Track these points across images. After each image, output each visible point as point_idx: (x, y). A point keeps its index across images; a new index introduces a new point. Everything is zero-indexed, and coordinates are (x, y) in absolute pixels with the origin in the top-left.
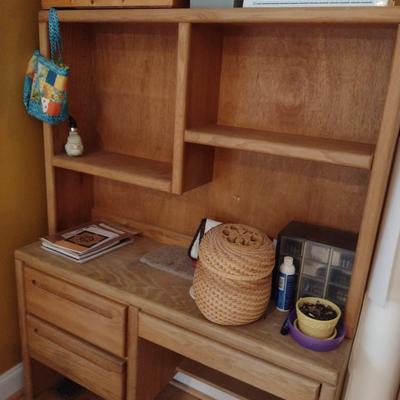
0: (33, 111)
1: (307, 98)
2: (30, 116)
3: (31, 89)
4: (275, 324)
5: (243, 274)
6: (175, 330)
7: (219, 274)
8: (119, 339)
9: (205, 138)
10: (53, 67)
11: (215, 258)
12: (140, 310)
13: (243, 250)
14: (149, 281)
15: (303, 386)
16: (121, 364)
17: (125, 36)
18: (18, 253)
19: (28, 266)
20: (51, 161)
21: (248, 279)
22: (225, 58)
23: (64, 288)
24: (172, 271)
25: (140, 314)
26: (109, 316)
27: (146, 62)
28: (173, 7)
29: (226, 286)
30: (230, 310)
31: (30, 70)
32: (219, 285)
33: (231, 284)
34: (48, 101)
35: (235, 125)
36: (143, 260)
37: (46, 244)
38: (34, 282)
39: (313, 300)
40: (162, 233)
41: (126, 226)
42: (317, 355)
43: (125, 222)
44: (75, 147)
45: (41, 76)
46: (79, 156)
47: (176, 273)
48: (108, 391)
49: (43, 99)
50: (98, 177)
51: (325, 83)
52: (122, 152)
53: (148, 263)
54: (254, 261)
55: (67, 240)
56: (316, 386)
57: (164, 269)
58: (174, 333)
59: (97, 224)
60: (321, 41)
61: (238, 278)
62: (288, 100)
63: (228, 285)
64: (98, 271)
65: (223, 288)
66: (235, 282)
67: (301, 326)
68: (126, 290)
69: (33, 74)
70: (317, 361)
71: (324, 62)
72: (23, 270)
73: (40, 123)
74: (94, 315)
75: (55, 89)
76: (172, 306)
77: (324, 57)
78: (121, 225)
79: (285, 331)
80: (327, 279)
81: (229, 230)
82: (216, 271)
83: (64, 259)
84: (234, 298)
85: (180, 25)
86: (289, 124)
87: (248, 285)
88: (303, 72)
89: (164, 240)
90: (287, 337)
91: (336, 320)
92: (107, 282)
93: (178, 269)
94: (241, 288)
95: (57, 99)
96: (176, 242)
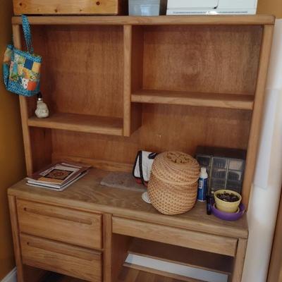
0: (13, 88)
1: (201, 70)
2: (9, 92)
3: (9, 72)
4: (201, 210)
5: (185, 181)
6: (140, 224)
7: (171, 183)
8: (98, 238)
9: (145, 99)
10: (30, 57)
11: (167, 173)
12: (112, 215)
13: (183, 166)
14: (113, 196)
15: (228, 243)
16: (100, 254)
17: (71, 32)
18: (10, 191)
19: (19, 199)
20: (26, 123)
21: (189, 183)
22: (146, 46)
23: (51, 210)
24: (125, 188)
25: (113, 218)
26: (90, 223)
27: (89, 50)
28: (118, 15)
29: (175, 190)
30: (178, 205)
31: (6, 59)
32: (170, 190)
33: (178, 188)
34: (27, 81)
35: (155, 88)
36: (102, 183)
37: (31, 182)
38: (25, 209)
39: (222, 192)
40: (108, 165)
41: (80, 163)
42: (233, 223)
43: (78, 160)
44: (44, 111)
45: (19, 63)
46: (47, 117)
47: (129, 189)
48: (90, 275)
49: (23, 80)
50: (55, 129)
51: (212, 60)
52: (74, 112)
53: (107, 185)
54: (191, 172)
55: (45, 177)
56: (236, 241)
57: (120, 187)
58: (139, 226)
59: (60, 163)
60: (209, 33)
61: (183, 184)
62: (190, 71)
63: (176, 189)
64: (76, 194)
65: (173, 191)
66: (181, 186)
67: (219, 207)
68: (100, 204)
69: (9, 62)
70: (234, 226)
71: (211, 47)
72: (15, 202)
73: (17, 96)
74: (77, 224)
75: (33, 72)
76: (135, 209)
77: (211, 43)
78: (76, 163)
79: (209, 212)
80: (226, 178)
81: (170, 155)
82: (168, 182)
83: (48, 190)
84: (180, 196)
85: (124, 27)
86: (190, 86)
87: (188, 187)
88: (198, 53)
89: (110, 168)
90: (212, 216)
91: (239, 202)
92: (86, 200)
93: (128, 186)
94: (185, 190)
95: (34, 79)
96: (118, 169)
